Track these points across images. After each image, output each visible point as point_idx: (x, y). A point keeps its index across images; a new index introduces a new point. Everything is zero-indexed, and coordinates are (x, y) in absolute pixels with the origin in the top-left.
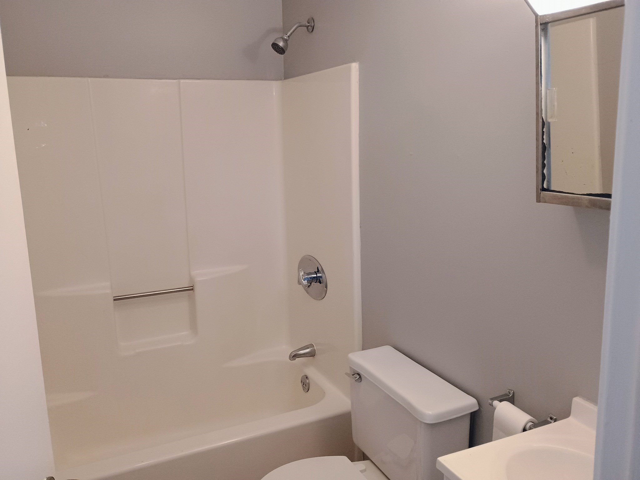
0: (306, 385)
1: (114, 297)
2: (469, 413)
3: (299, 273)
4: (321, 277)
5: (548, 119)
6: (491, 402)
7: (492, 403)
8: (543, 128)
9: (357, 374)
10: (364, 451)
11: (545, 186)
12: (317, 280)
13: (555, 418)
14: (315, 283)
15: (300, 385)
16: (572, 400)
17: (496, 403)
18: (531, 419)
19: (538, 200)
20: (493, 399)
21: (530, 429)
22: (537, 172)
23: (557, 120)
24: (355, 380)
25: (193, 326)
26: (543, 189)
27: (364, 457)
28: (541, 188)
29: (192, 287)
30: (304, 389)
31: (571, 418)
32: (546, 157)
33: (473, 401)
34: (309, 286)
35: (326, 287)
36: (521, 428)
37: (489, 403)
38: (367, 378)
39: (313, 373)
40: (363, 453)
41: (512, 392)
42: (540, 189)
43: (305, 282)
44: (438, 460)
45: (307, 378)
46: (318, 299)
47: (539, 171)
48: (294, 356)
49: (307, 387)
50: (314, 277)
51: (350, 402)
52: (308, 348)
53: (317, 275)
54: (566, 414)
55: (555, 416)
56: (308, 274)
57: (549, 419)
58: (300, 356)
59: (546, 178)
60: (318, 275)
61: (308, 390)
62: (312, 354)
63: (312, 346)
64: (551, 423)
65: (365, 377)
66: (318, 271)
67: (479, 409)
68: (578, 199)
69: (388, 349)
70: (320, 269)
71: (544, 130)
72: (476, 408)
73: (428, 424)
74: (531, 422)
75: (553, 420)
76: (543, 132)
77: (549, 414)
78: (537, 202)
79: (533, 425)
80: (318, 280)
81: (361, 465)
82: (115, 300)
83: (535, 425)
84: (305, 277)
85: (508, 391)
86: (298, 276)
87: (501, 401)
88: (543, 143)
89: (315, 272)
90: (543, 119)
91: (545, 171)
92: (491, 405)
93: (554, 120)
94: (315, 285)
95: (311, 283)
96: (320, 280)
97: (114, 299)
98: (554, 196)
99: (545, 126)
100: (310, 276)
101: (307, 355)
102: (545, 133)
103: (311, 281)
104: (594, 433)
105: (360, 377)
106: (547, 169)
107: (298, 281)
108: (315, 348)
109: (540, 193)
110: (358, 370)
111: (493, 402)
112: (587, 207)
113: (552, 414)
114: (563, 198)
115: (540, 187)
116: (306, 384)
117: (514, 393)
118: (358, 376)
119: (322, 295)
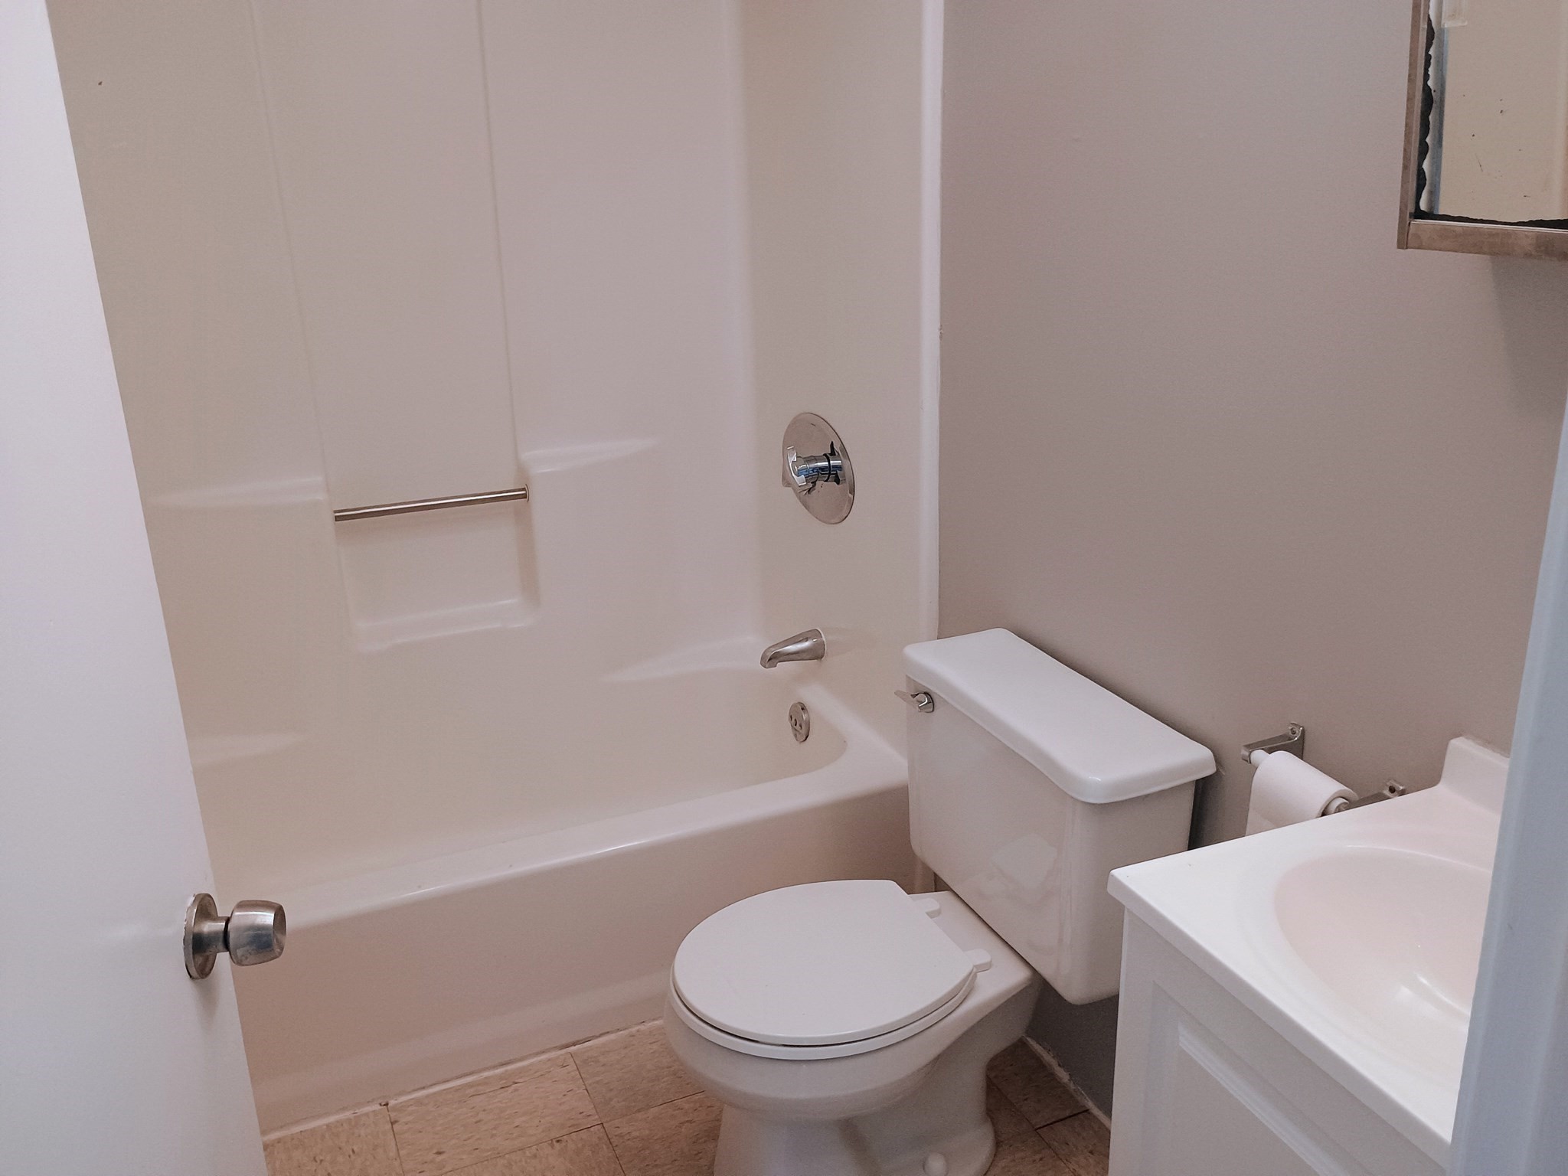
0: (801, 726)
1: (335, 512)
2: (1193, 781)
3: (786, 458)
4: (839, 467)
5: (1443, 22)
6: (1247, 754)
7: (1250, 756)
8: (1429, 45)
9: (925, 693)
10: (937, 873)
11: (1423, 206)
12: (830, 474)
13: (1401, 788)
14: (826, 481)
15: (787, 725)
16: (1447, 744)
17: (1258, 755)
18: (1341, 790)
19: (1403, 243)
20: (1252, 747)
21: (1339, 810)
22: (1405, 167)
23: (1466, 24)
24: (919, 707)
25: (530, 585)
26: (1419, 214)
27: (937, 884)
28: (1413, 211)
29: (524, 489)
30: (796, 736)
31: (1440, 789)
32: (1431, 126)
33: (1205, 753)
34: (809, 491)
35: (852, 491)
36: (1319, 807)
37: (1243, 756)
38: (948, 703)
39: (819, 699)
40: (936, 875)
41: (1298, 731)
42: (1410, 214)
43: (800, 480)
44: (1113, 876)
45: (803, 709)
46: (833, 521)
47: (1412, 165)
48: (772, 659)
49: (803, 731)
50: (822, 469)
51: (904, 763)
52: (807, 639)
53: (829, 462)
54: (1429, 777)
55: (1402, 786)
56: (809, 460)
57: (1387, 792)
58: (787, 657)
59: (1427, 182)
60: (831, 462)
61: (807, 737)
62: (817, 654)
63: (815, 634)
64: (1389, 798)
65: (945, 701)
66: (833, 453)
67: (1217, 772)
68: (1508, 234)
69: (1000, 638)
70: (837, 448)
71: (1430, 53)
72: (1210, 770)
73: (1094, 804)
74: (1343, 798)
75: (1395, 793)
76: (1428, 58)
77: (1389, 780)
78: (1399, 247)
79: (1345, 803)
80: (833, 475)
81: (931, 901)
82: (337, 519)
83: (1350, 804)
84: (800, 467)
85: (1290, 728)
86: (784, 466)
87: (1270, 751)
88: (1426, 90)
89: (825, 455)
90: (1429, 20)
91: (1426, 165)
92: (1248, 760)
93: (1460, 24)
94: (825, 487)
95: (814, 483)
96: (836, 474)
97: (336, 517)
98: (1445, 228)
99: (1434, 41)
100: (813, 465)
101: (804, 656)
102: (1432, 61)
103: (815, 476)
104: (1496, 819)
105: (931, 701)
106: (1433, 158)
107: (784, 478)
108: (824, 640)
109: (1410, 223)
110: (924, 684)
111: (1251, 752)
112: (1528, 255)
113: (1395, 781)
114: (1466, 233)
115: (1411, 208)
116: (800, 723)
117: (1303, 732)
118: (927, 699)
119: (840, 512)
